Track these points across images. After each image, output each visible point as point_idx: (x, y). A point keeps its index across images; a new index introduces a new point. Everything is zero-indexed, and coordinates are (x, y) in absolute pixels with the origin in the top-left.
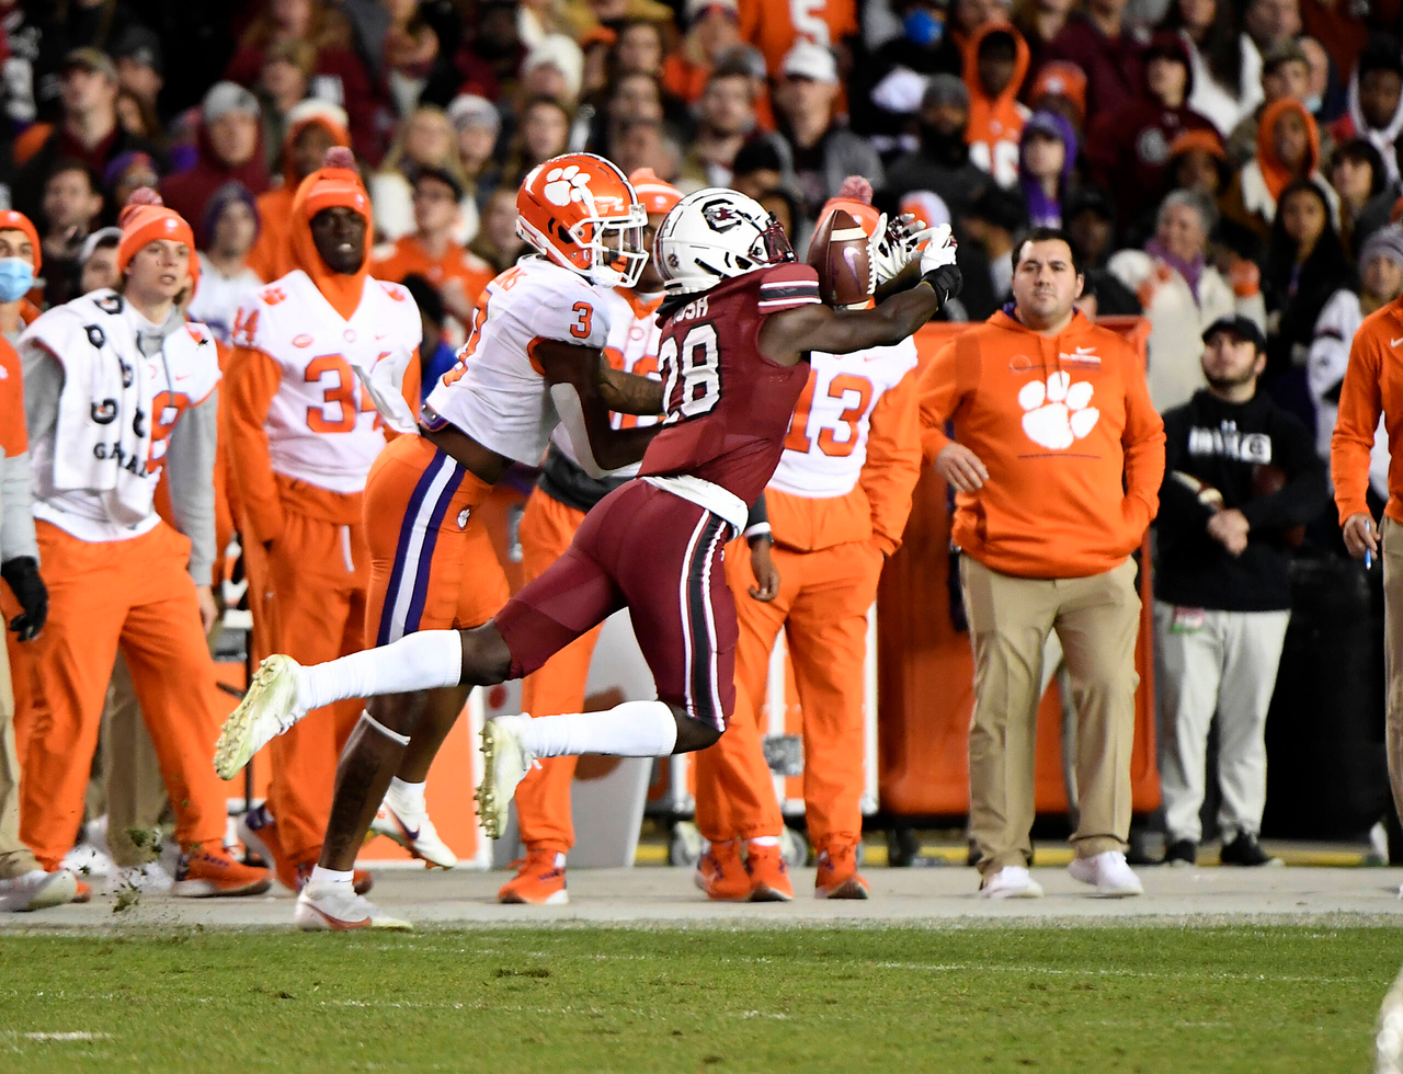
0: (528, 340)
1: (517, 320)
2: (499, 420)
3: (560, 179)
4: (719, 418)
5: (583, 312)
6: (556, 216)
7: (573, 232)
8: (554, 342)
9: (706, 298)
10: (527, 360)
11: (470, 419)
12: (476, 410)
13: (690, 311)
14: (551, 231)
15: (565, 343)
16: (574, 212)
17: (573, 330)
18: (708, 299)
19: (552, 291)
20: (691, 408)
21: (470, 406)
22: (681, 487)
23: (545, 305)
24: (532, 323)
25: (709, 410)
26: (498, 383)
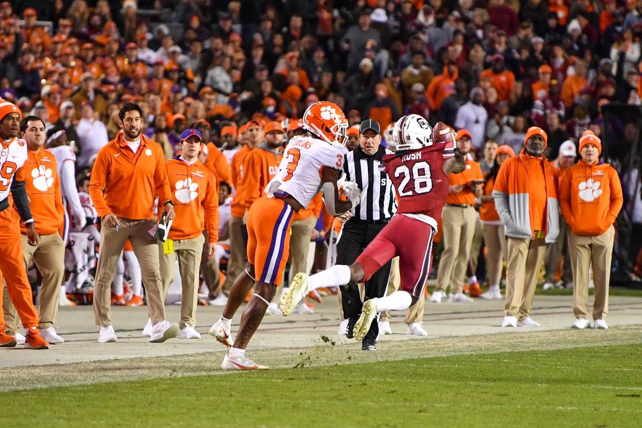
0: (320, 167)
1: (316, 160)
2: (305, 194)
3: (326, 110)
4: (432, 194)
5: (340, 158)
6: (325, 123)
7: (331, 129)
8: (330, 168)
9: (420, 152)
10: (318, 174)
11: (296, 194)
12: (299, 191)
13: (413, 157)
14: (322, 128)
15: (334, 168)
16: (332, 122)
17: (337, 164)
18: (422, 153)
19: (329, 150)
20: (419, 190)
21: (296, 189)
22: (421, 218)
23: (327, 155)
24: (322, 161)
25: (428, 191)
26: (307, 181)
